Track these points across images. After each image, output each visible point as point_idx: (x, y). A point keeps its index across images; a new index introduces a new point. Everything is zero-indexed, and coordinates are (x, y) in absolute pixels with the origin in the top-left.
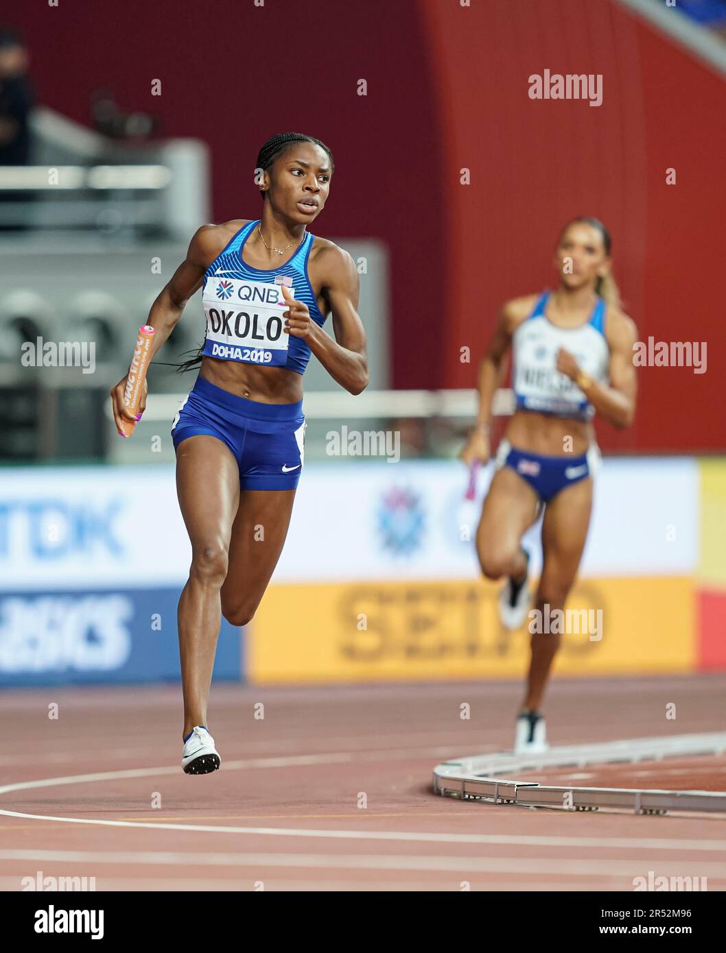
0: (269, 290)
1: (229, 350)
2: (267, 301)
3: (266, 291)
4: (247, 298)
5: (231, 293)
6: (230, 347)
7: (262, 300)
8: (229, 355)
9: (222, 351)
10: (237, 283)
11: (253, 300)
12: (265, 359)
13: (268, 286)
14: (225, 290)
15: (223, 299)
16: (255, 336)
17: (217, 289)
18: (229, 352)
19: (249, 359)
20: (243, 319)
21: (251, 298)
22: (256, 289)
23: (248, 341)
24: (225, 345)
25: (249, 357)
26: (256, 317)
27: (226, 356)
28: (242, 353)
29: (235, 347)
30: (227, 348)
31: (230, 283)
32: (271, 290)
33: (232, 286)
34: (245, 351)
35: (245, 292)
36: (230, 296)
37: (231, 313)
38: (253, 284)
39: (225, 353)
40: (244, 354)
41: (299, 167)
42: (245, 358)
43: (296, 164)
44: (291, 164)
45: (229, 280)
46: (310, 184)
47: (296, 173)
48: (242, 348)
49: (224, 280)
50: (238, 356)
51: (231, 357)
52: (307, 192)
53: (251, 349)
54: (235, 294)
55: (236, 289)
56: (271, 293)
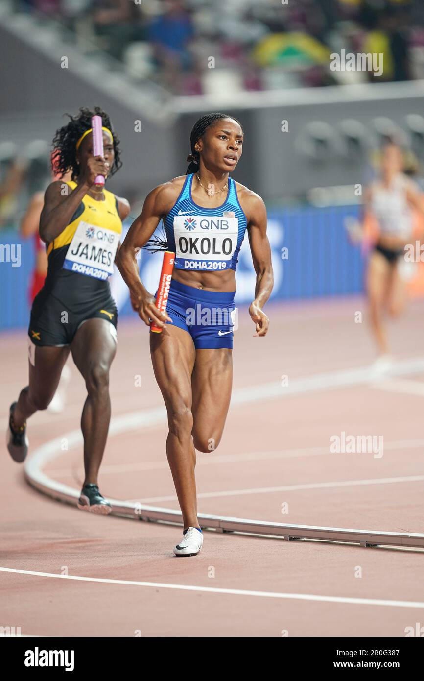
0: (221, 221)
1: (198, 263)
2: (221, 229)
3: (220, 222)
4: (207, 228)
5: (195, 226)
6: (198, 261)
7: (218, 228)
8: (198, 267)
9: (192, 265)
10: (198, 219)
11: (211, 228)
12: (222, 267)
13: (220, 218)
14: (190, 224)
15: (190, 230)
16: (214, 252)
17: (184, 224)
18: (198, 265)
19: (212, 268)
20: (206, 242)
21: (210, 227)
22: (212, 221)
23: (211, 256)
24: (194, 261)
25: (212, 267)
26: (214, 240)
27: (196, 268)
28: (207, 264)
29: (202, 261)
30: (196, 262)
31: (193, 219)
32: (223, 221)
33: (195, 221)
34: (209, 263)
35: (205, 224)
36: (195, 227)
37: (197, 239)
38: (209, 219)
39: (195, 266)
40: (208, 265)
41: (225, 134)
42: (209, 268)
43: (222, 132)
44: (219, 132)
45: (193, 217)
46: (232, 145)
47: (221, 138)
48: (207, 261)
49: (189, 217)
50: (204, 267)
51: (200, 268)
52: (230, 150)
53: (213, 261)
54: (198, 226)
55: (198, 223)
56: (223, 223)
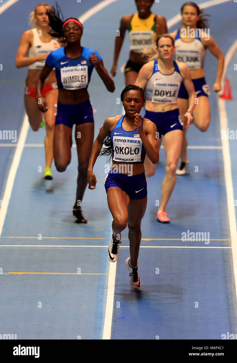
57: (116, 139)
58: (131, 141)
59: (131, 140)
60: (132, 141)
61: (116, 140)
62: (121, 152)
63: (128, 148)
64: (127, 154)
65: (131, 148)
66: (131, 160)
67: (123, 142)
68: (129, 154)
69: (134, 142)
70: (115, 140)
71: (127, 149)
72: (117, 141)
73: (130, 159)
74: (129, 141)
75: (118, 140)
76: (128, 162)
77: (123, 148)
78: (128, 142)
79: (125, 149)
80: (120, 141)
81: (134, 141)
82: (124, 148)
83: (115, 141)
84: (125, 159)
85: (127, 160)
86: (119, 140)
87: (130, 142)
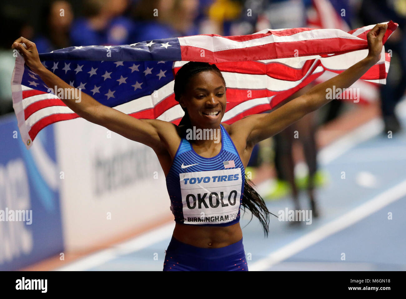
57: (188, 179)
58: (221, 179)
59: (220, 177)
60: (223, 177)
61: (188, 181)
62: (202, 204)
63: (216, 194)
64: (215, 207)
65: (222, 193)
66: (224, 217)
67: (205, 182)
68: (220, 205)
69: (227, 179)
70: (186, 180)
71: (214, 196)
72: (191, 183)
73: (222, 217)
74: (217, 179)
75: (193, 181)
76: (220, 222)
77: (205, 195)
78: (214, 181)
79: (211, 198)
80: (197, 181)
81: (226, 177)
82: (208, 195)
83: (186, 183)
84: (211, 218)
85: (216, 219)
86: (195, 179)
87: (218, 181)
